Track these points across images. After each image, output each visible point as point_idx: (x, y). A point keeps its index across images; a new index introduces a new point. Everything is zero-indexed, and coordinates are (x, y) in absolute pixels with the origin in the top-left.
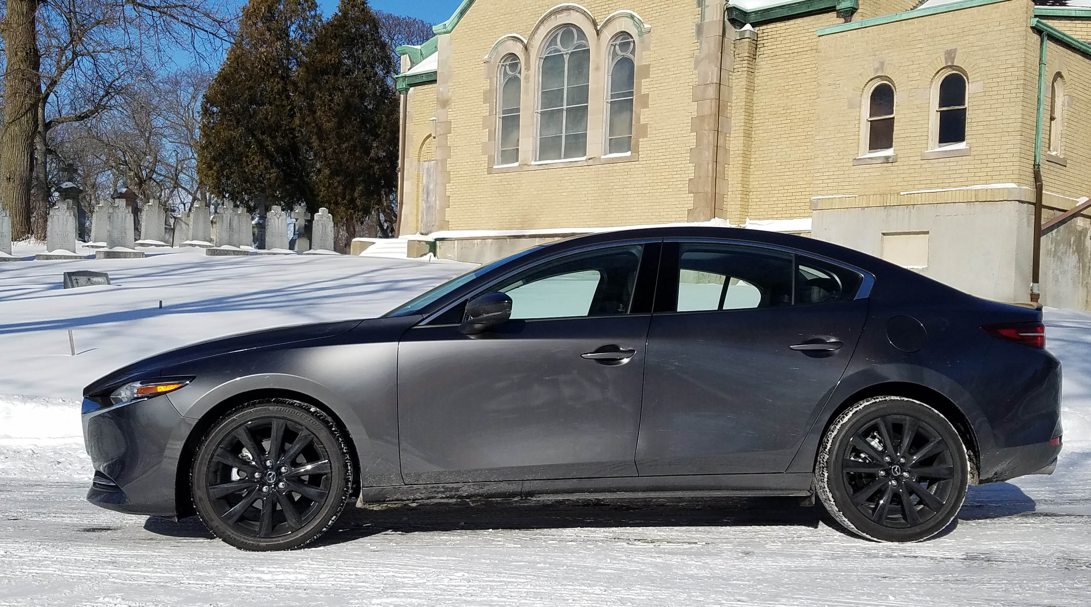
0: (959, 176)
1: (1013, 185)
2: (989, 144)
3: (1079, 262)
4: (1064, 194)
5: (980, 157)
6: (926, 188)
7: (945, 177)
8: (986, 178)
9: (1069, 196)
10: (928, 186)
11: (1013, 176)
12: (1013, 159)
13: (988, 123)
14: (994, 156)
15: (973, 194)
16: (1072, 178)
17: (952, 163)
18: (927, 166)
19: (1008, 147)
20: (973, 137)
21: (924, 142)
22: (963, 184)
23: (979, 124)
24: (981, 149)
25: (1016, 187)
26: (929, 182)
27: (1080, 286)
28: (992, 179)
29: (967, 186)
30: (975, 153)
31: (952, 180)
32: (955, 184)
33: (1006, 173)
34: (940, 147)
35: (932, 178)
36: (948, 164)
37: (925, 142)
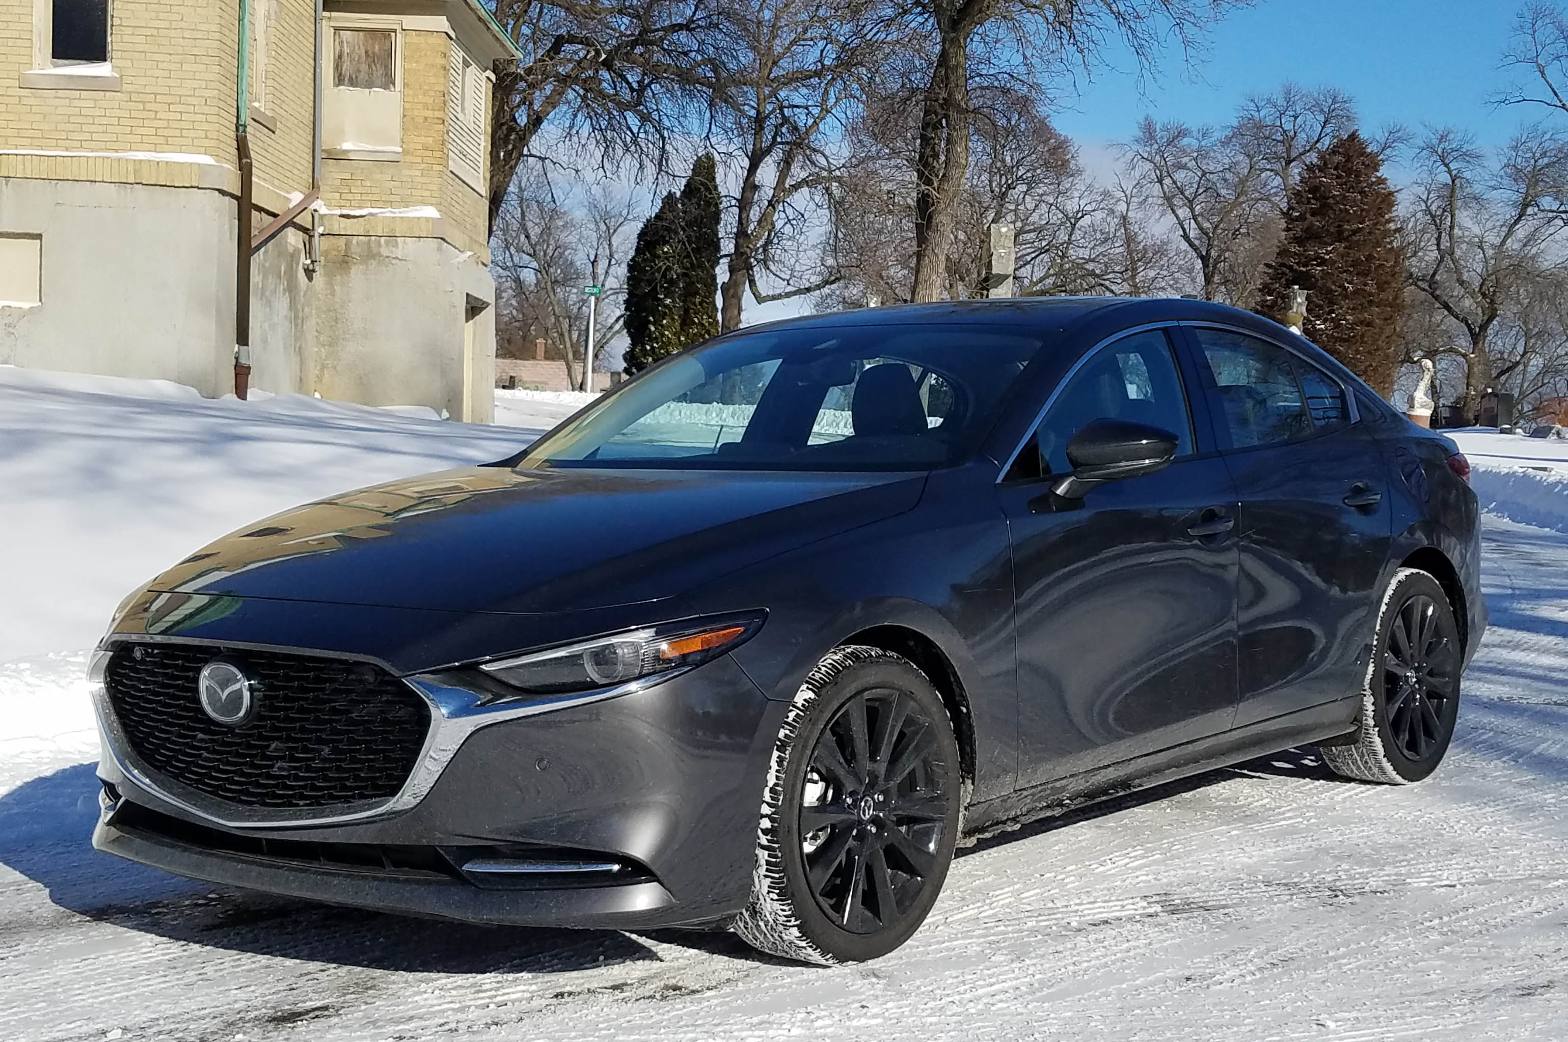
0: (101, 129)
1: (208, 160)
2: (158, 73)
3: (291, 309)
4: (273, 184)
5: (142, 97)
6: (31, 146)
7: (71, 127)
8: (153, 139)
9: (278, 188)
10: (35, 142)
11: (207, 143)
12: (206, 110)
13: (155, 32)
14: (169, 99)
15: (131, 169)
16: (282, 157)
17: (86, 101)
18: (32, 101)
19: (195, 84)
20: (125, 55)
21: (23, 51)
22: (109, 146)
23: (138, 31)
24: (143, 81)
25: (213, 162)
26: (38, 134)
27: (292, 352)
28: (167, 143)
29: (117, 151)
30: (130, 88)
31: (87, 136)
32: (93, 145)
33: (192, 134)
34: (56, 66)
35: (44, 126)
36: (76, 103)
37: (27, 51)
